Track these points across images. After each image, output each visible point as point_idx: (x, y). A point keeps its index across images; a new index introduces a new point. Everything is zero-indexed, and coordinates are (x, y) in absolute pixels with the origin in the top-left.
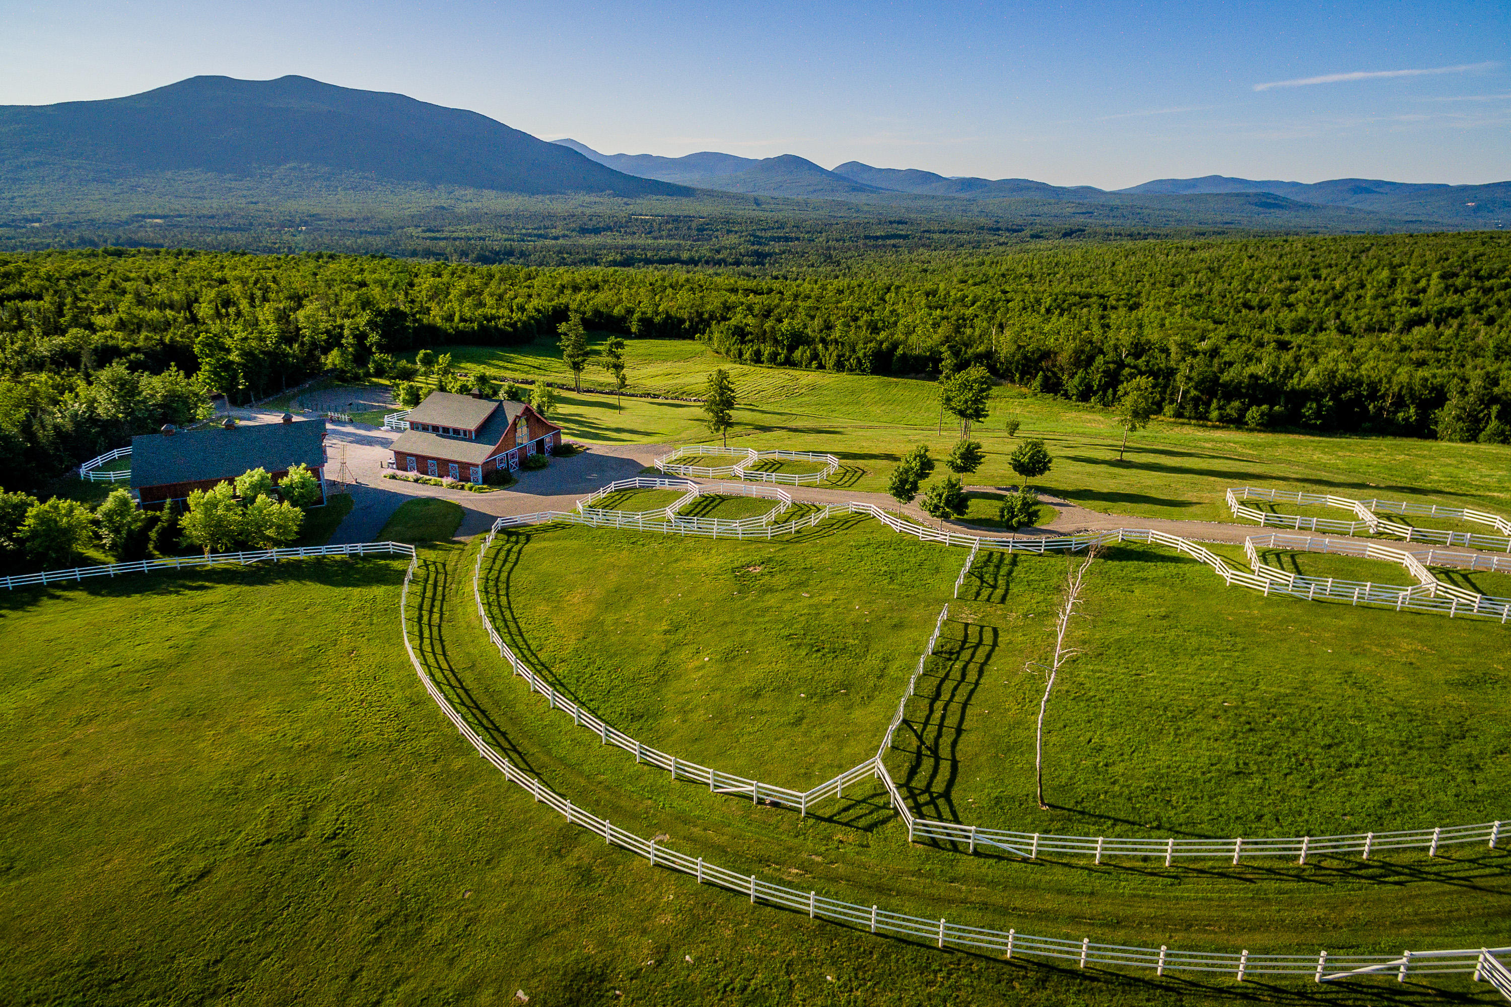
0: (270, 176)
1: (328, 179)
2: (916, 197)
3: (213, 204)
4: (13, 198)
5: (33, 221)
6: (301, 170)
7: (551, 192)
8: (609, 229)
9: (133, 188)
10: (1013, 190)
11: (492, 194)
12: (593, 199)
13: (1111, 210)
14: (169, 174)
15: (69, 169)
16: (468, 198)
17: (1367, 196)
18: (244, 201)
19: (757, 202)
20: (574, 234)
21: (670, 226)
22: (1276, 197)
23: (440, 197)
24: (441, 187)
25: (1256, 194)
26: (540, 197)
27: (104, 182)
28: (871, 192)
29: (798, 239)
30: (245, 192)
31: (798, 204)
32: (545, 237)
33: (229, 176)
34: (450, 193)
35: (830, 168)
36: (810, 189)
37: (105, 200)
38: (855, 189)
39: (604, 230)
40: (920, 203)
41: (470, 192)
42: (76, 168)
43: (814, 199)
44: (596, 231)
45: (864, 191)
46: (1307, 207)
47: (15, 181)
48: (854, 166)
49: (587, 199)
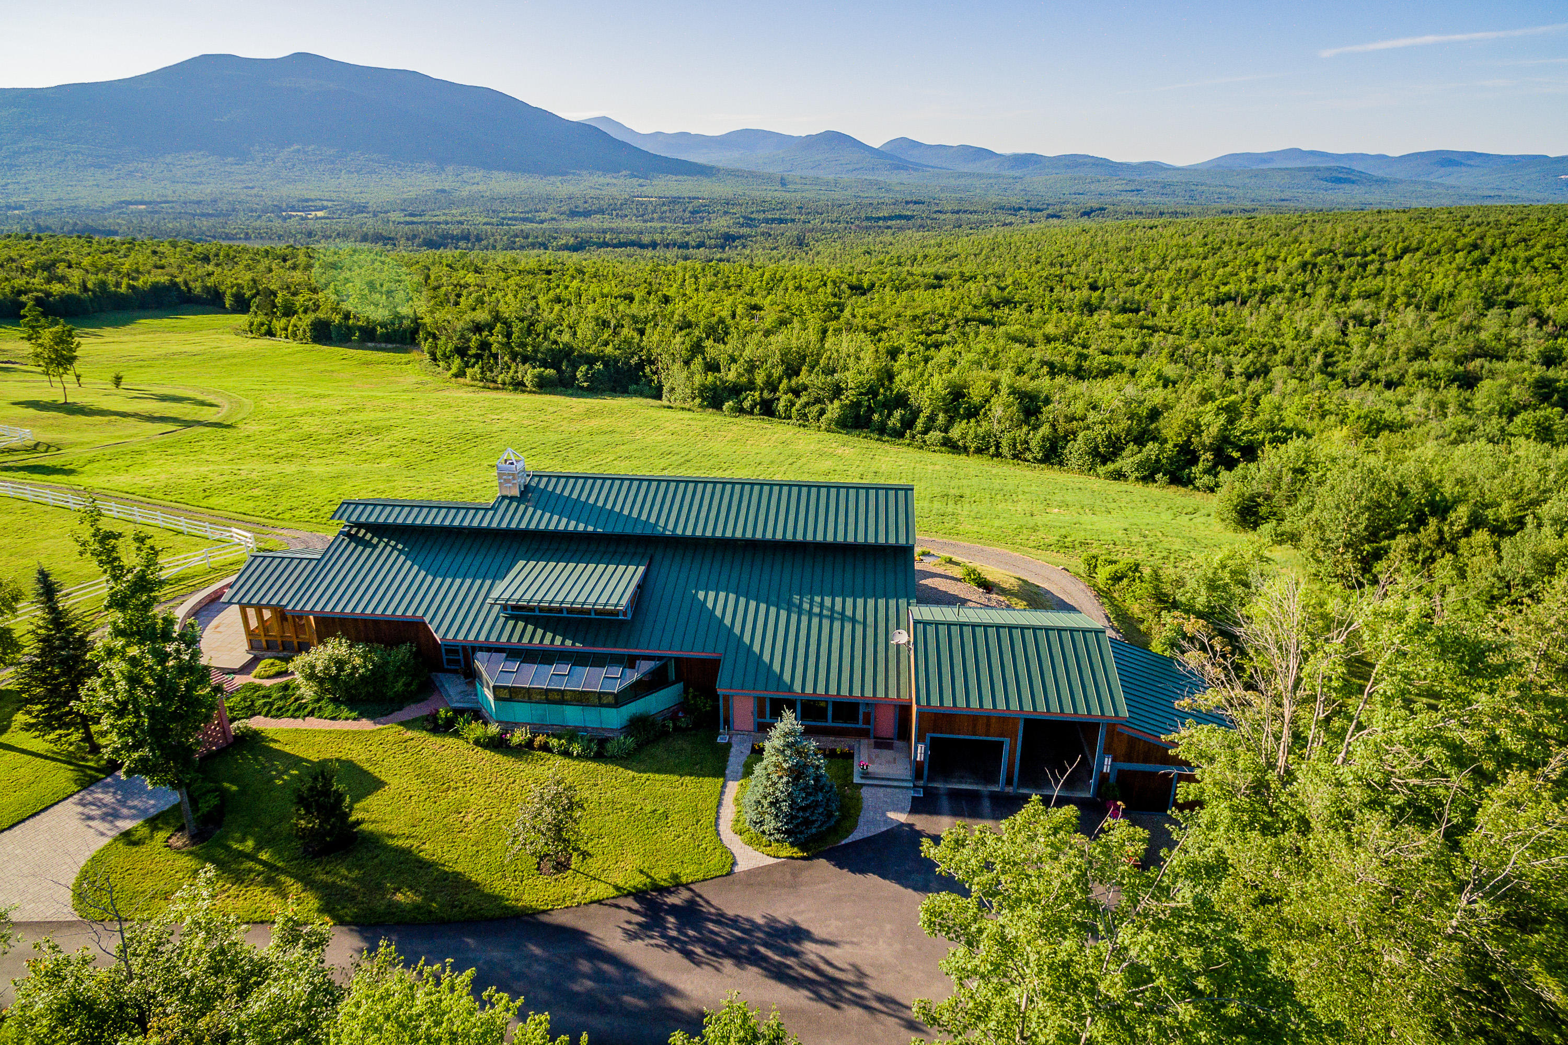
0: (273, 159)
1: (333, 162)
2: (961, 175)
3: (208, 189)
4: (7, 184)
5: (16, 209)
6: (305, 153)
7: (565, 174)
8: (601, 211)
9: (130, 174)
10: (1067, 166)
11: (502, 175)
12: (608, 180)
13: (1164, 187)
14: (169, 159)
15: (67, 154)
16: (476, 180)
17: (1455, 168)
18: (241, 185)
19: (783, 182)
20: (563, 217)
21: (665, 208)
22: (1350, 171)
23: (447, 181)
24: (450, 169)
25: (1328, 169)
26: (552, 179)
27: (101, 167)
28: (916, 170)
29: (793, 221)
30: (244, 177)
31: (827, 183)
32: (531, 221)
33: (230, 159)
34: (457, 175)
35: (876, 145)
36: (850, 167)
37: (98, 186)
38: (897, 168)
39: (596, 212)
40: (962, 181)
41: (479, 174)
42: (74, 152)
43: (846, 178)
44: (587, 214)
45: (905, 168)
46: (1381, 181)
47: (11, 167)
48: (905, 143)
49: (602, 180)
